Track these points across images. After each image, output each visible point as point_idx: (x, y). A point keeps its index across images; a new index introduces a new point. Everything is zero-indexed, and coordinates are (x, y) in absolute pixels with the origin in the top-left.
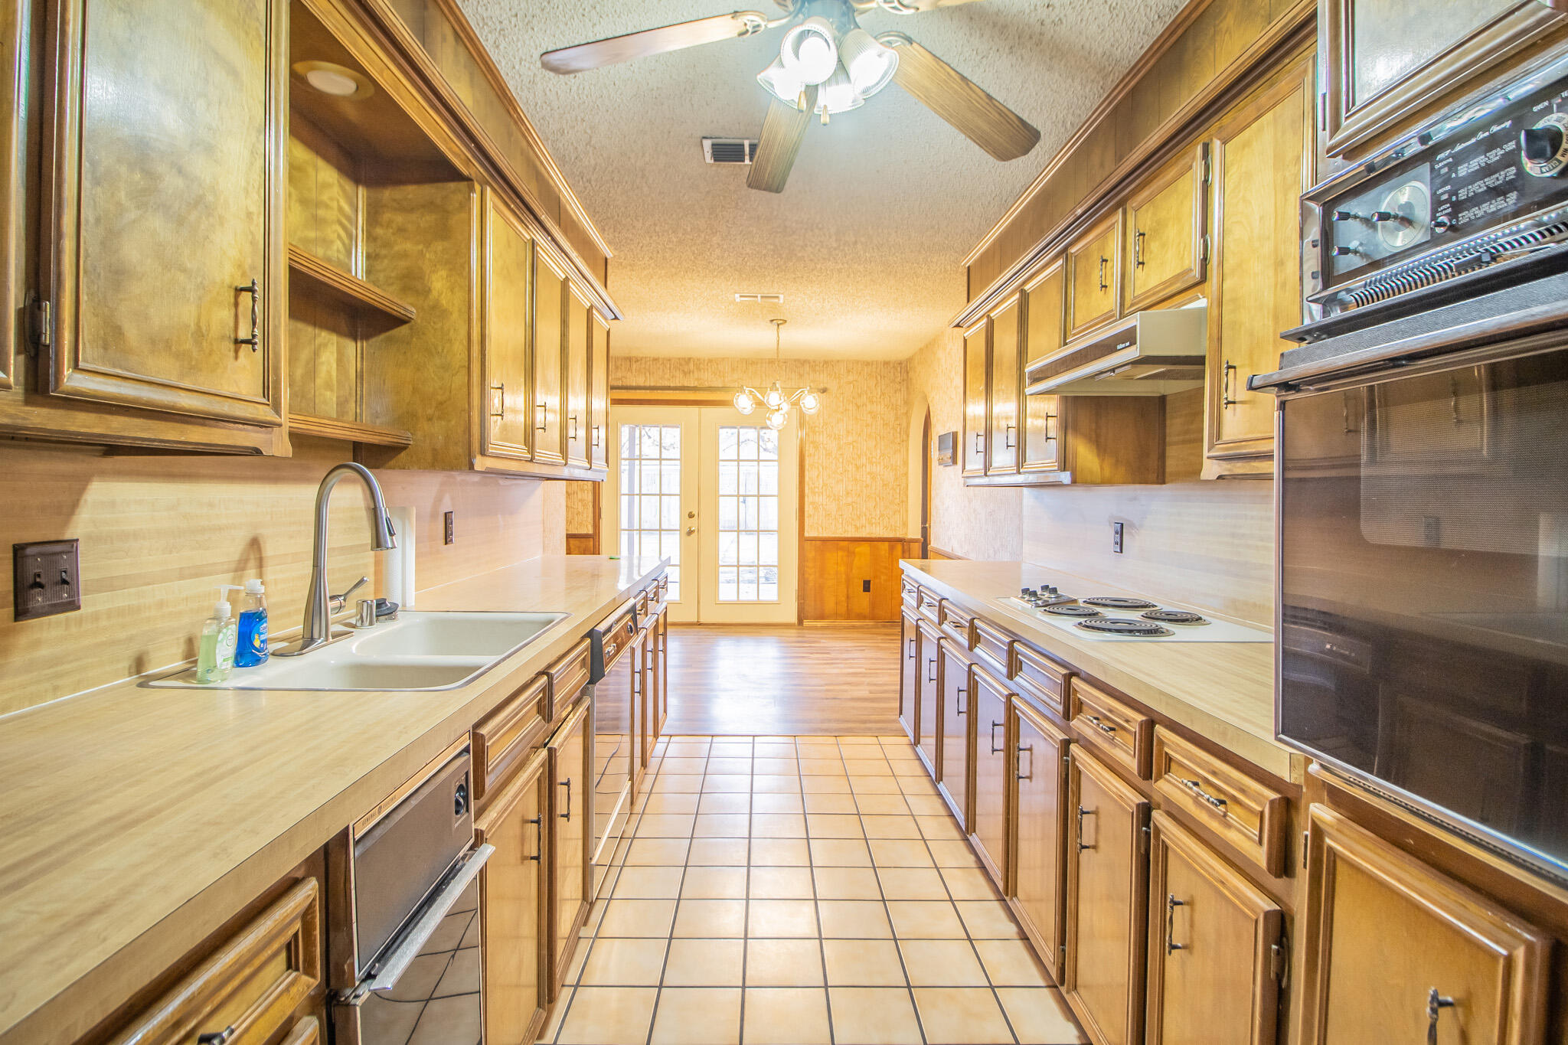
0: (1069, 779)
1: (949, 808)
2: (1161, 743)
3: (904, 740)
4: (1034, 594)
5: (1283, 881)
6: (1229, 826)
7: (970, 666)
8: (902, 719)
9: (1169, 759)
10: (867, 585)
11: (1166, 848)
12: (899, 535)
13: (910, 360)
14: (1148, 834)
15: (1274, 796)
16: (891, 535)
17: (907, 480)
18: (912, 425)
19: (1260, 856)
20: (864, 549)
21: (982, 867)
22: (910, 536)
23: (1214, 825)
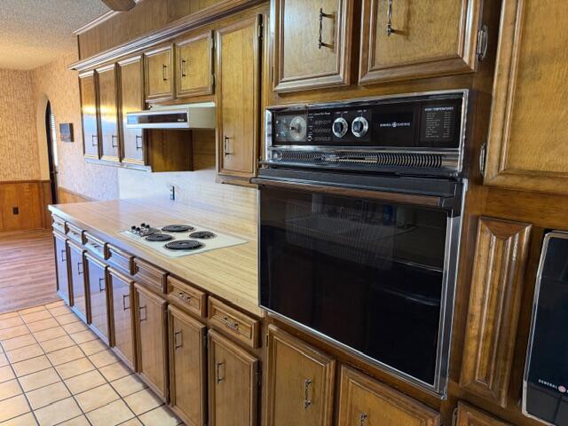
0: (168, 319)
1: (96, 334)
2: (211, 303)
3: (61, 303)
4: (138, 229)
5: (259, 350)
6: (239, 333)
7: (106, 268)
8: (59, 292)
9: (215, 310)
10: (16, 211)
11: (214, 343)
12: (35, 178)
13: (32, 72)
14: (207, 339)
15: (255, 321)
16: (30, 179)
17: (37, 145)
18: (38, 112)
19: (251, 343)
20: (11, 188)
21: (120, 361)
22: (43, 179)
23: (234, 334)
